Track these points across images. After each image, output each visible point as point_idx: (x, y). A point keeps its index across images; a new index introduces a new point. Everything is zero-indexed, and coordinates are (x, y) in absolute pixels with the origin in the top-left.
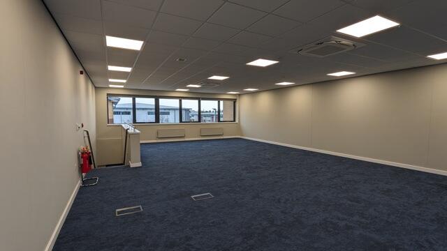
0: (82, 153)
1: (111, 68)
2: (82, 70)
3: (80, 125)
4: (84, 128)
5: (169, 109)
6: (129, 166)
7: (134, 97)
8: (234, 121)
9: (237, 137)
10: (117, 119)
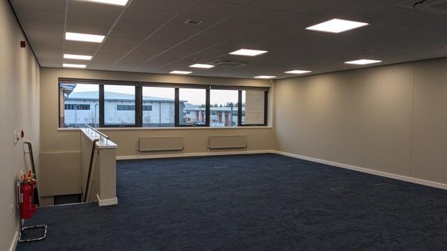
0: (23, 185)
1: (70, 36)
2: (23, 39)
3: (19, 134)
4: (25, 139)
5: (152, 102)
6: (97, 204)
7: (102, 83)
8: (266, 124)
9: (270, 151)
10: (70, 117)
